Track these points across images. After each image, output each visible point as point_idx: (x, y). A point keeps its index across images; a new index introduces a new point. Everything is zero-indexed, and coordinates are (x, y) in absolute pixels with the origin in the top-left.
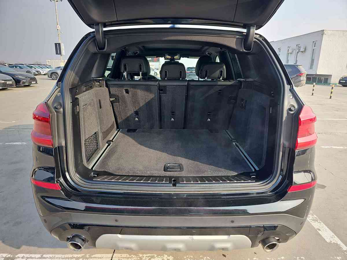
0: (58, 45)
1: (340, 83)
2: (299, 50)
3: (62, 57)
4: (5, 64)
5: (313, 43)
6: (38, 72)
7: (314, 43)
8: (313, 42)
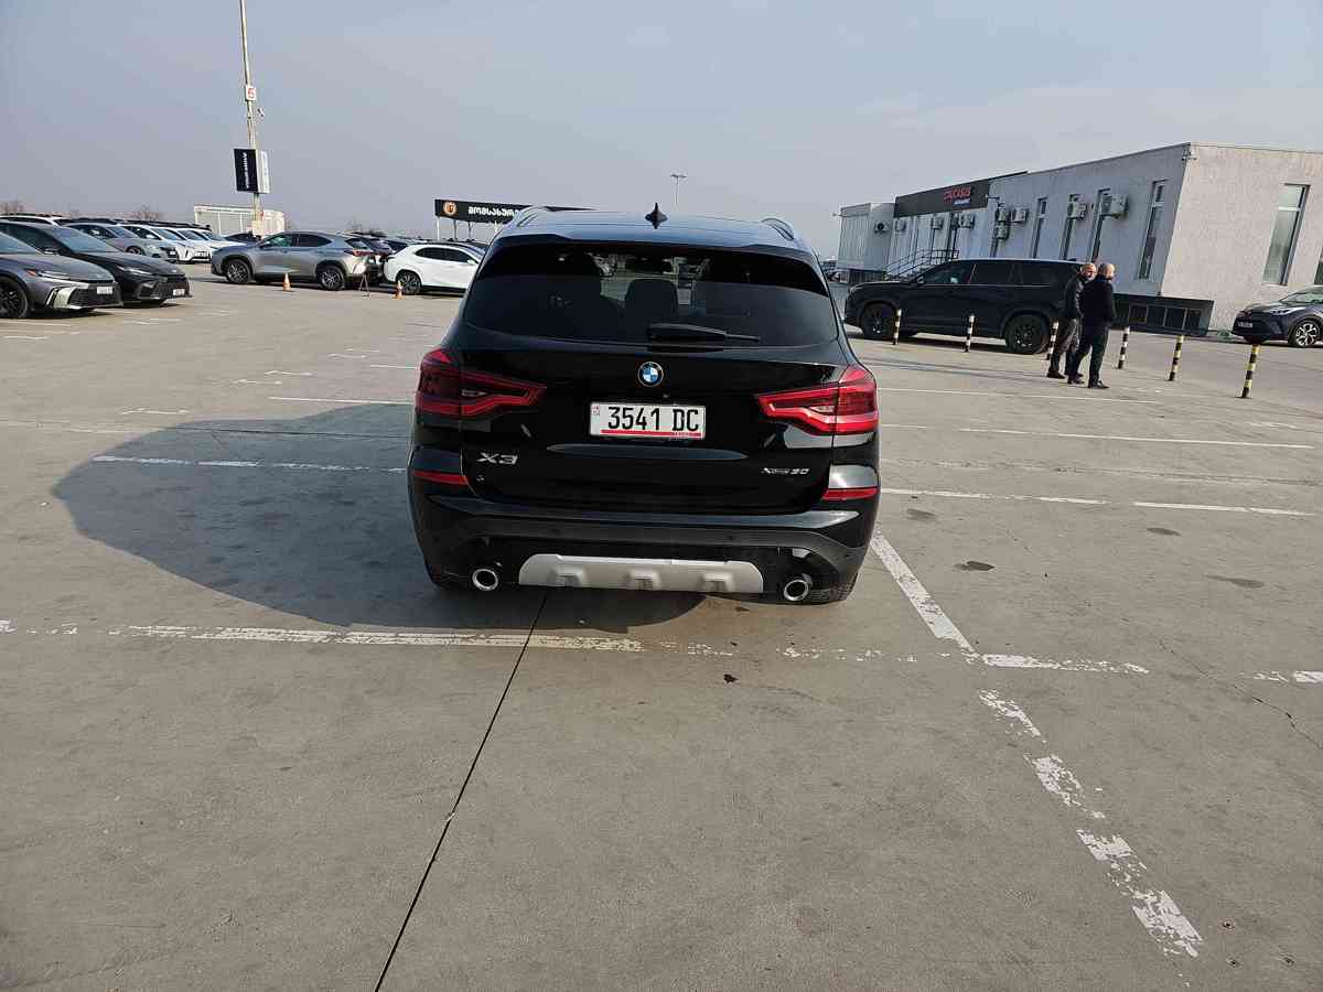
0: (245, 155)
1: (1237, 329)
2: (1106, 209)
3: (257, 200)
4: (46, 219)
5: (1154, 187)
6: (168, 250)
7: (1158, 190)
8: (1155, 183)
